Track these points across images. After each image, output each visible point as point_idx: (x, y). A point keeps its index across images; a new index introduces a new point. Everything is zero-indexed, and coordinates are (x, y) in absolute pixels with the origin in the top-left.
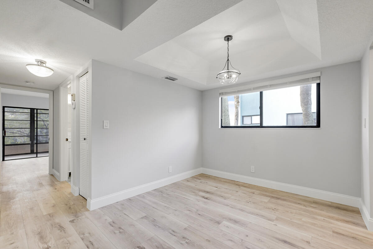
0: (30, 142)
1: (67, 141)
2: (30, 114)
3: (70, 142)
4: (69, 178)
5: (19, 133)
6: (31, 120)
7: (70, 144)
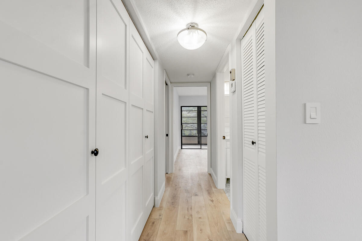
0: (197, 135)
1: (224, 139)
2: (197, 111)
3: (228, 140)
4: (226, 186)
5: (193, 127)
6: (198, 117)
7: (228, 143)
